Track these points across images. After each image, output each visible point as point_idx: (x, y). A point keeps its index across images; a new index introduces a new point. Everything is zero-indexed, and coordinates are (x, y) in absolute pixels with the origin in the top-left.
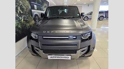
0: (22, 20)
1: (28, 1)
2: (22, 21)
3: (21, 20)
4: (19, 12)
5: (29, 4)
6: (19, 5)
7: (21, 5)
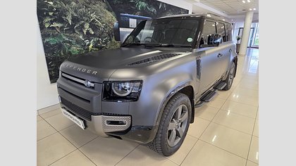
0: (91, 45)
1: (113, 13)
2: (90, 47)
3: (89, 45)
4: (85, 32)
5: (114, 18)
6: (87, 21)
7: (94, 21)
